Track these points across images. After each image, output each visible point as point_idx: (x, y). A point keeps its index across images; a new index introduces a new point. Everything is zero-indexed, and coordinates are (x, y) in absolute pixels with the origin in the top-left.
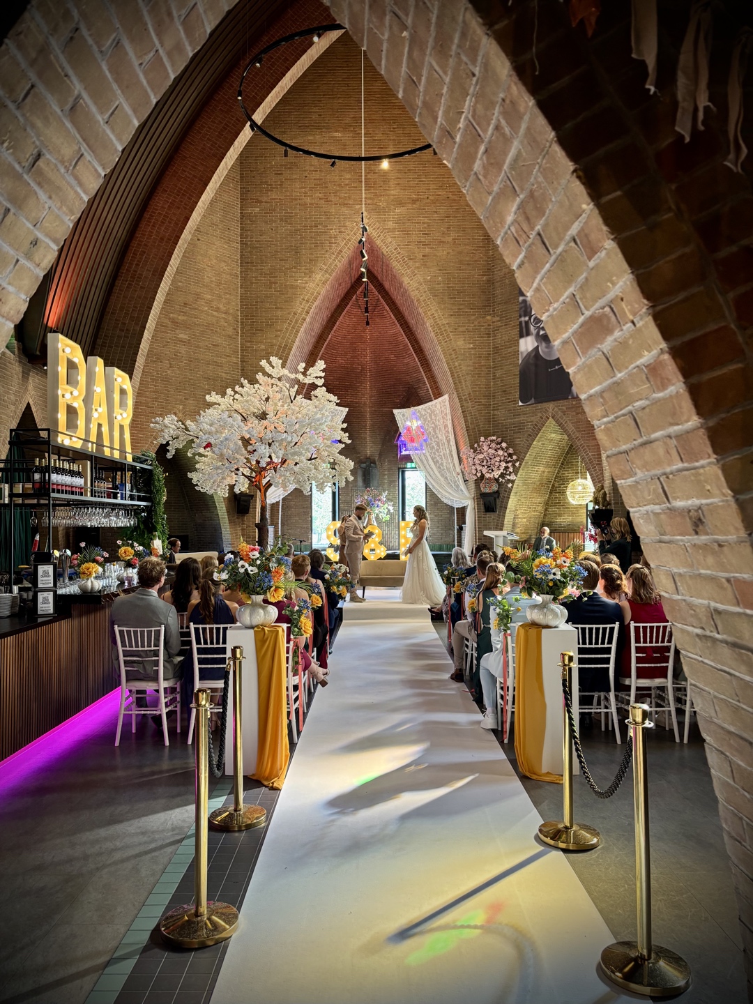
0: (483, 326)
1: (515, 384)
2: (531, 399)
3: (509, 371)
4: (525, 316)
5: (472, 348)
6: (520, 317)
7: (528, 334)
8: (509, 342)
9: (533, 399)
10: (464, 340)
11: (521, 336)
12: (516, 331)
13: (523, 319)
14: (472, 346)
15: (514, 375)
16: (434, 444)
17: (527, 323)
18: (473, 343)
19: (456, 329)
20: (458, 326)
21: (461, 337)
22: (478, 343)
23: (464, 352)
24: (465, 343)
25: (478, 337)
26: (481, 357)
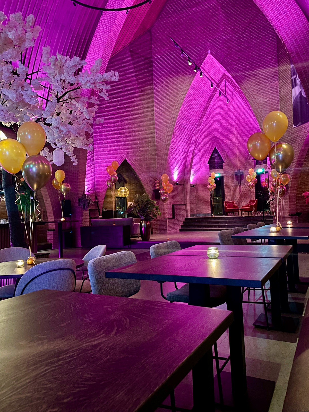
0: (273, 87)
1: (291, 116)
2: (299, 122)
3: (288, 109)
4: (294, 75)
5: (268, 101)
6: (292, 77)
7: (296, 85)
8: (287, 93)
9: (300, 122)
10: (263, 97)
11: (293, 87)
12: (290, 85)
13: (293, 78)
14: (267, 100)
15: (291, 111)
17: (295, 79)
18: (268, 98)
19: (258, 92)
20: (259, 90)
21: (261, 96)
22: (271, 97)
23: (263, 103)
24: (263, 99)
25: (271, 94)
26: (273, 105)
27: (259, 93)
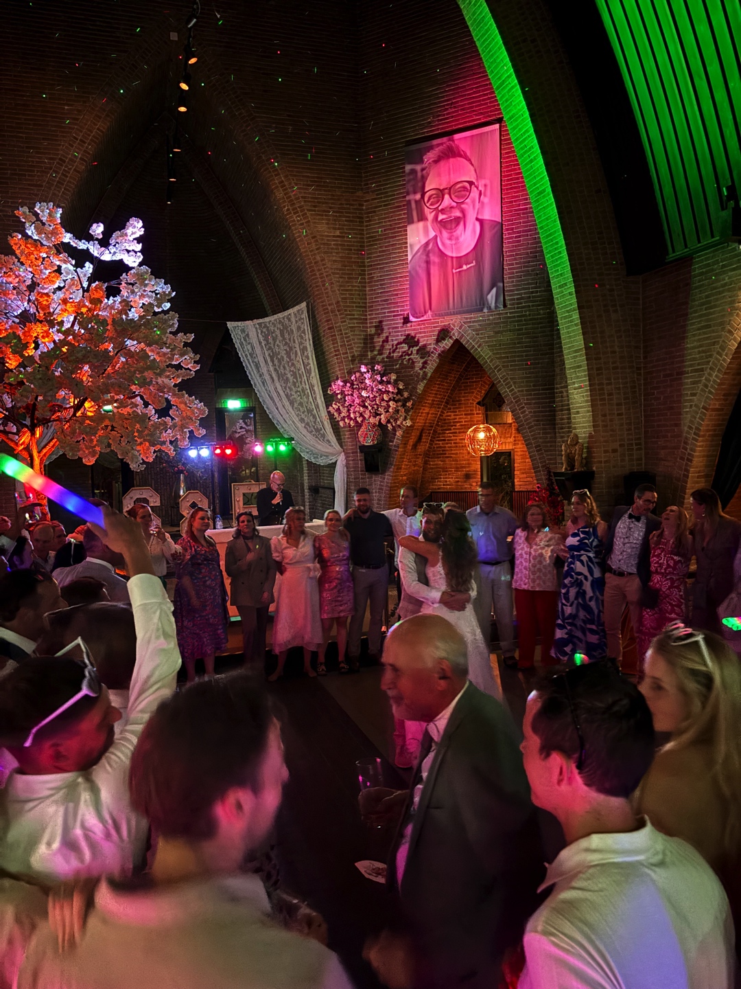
0: (352, 205)
1: (403, 289)
2: (428, 312)
3: (392, 270)
4: (415, 193)
5: (338, 237)
6: (408, 194)
7: (421, 218)
8: (390, 229)
9: (430, 313)
10: (327, 224)
11: (410, 221)
12: (403, 214)
13: (411, 197)
14: (338, 233)
15: (401, 277)
16: (289, 376)
18: (339, 229)
19: (315, 206)
20: (318, 202)
21: (323, 219)
22: (347, 229)
23: (328, 240)
24: (329, 228)
25: (346, 221)
26: (351, 250)
27: (318, 211)
